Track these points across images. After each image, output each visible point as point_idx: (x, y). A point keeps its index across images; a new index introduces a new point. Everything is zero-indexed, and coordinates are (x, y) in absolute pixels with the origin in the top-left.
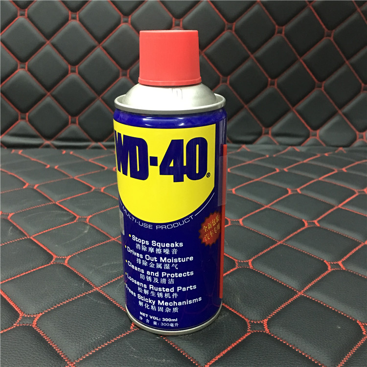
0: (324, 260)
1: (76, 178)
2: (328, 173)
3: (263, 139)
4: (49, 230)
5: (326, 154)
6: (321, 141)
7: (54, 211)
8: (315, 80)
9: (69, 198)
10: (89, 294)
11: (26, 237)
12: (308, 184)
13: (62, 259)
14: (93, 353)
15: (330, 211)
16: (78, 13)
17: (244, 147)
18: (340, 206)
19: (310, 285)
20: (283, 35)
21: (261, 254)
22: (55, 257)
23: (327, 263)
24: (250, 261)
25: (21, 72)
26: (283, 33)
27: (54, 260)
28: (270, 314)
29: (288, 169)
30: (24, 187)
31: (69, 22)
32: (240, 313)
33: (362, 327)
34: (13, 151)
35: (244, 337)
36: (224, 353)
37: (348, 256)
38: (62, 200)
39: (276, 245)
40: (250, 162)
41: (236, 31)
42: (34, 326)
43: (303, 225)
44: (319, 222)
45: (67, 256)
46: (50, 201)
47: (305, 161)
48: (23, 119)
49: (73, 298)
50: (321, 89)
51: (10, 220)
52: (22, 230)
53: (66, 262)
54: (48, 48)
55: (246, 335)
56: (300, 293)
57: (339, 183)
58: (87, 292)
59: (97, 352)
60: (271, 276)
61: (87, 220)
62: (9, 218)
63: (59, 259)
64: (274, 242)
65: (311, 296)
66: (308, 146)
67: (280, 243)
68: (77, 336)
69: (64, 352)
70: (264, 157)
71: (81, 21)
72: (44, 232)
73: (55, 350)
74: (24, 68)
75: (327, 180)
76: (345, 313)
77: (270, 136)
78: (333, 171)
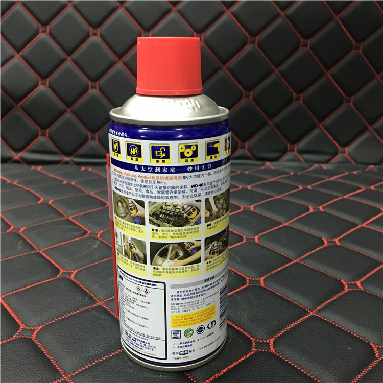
0: (341, 280)
1: (91, 194)
2: (355, 191)
3: (288, 156)
4: (59, 244)
5: (355, 172)
6: (350, 159)
7: (66, 226)
8: (343, 94)
9: (82, 213)
10: (92, 308)
11: (36, 250)
12: (332, 202)
13: (69, 273)
14: (90, 367)
15: (352, 230)
16: (99, 29)
17: (268, 164)
18: (364, 225)
19: (323, 305)
20: (308, 48)
21: (275, 271)
22: (62, 271)
23: (344, 283)
24: (262, 279)
25: (42, 88)
26: (309, 46)
27: (60, 273)
28: (277, 333)
29: (312, 187)
30: (39, 202)
31: (90, 38)
32: (246, 332)
33: (375, 349)
34: (33, 167)
35: (248, 356)
36: (224, 371)
37: (368, 276)
38: (75, 216)
39: (291, 263)
40: (273, 179)
41: (259, 45)
42: (33, 338)
43: (323, 243)
44: (339, 240)
45: (74, 270)
46: (64, 216)
47: (331, 179)
48: (43, 135)
49: (75, 311)
50: (349, 104)
51: (21, 234)
52: (32, 244)
53: (73, 276)
54: (69, 64)
55: (250, 354)
56: (311, 313)
57: (364, 201)
58: (90, 306)
59: (93, 365)
60: (282, 294)
61: (99, 235)
62: (20, 231)
63: (66, 272)
64: (289, 260)
65: (323, 316)
66: (336, 163)
67: (295, 261)
68: (74, 350)
69: (60, 365)
70: (288, 175)
71: (102, 36)
72: (54, 246)
73: (51, 362)
74: (45, 84)
75: (352, 199)
76: (358, 335)
77: (296, 153)
78: (360, 189)
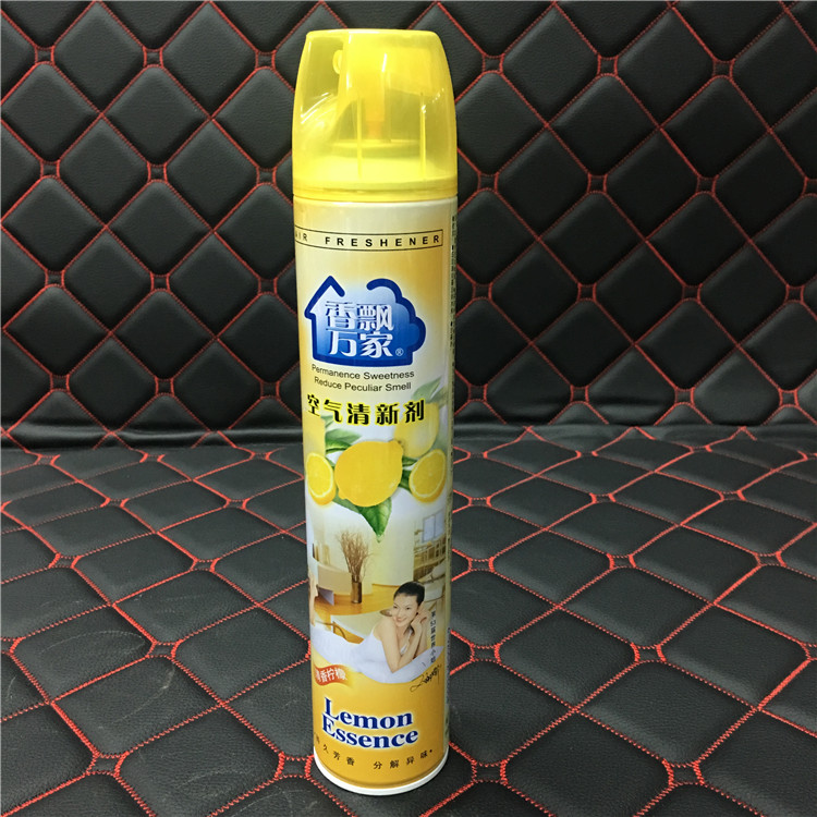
0: (662, 759)
3: (572, 410)
5: (708, 448)
6: (699, 413)
7: (105, 632)
8: (681, 281)
11: (43, 701)
13: (110, 760)
16: (165, 165)
17: (530, 429)
18: (717, 602)
20: (604, 192)
21: (529, 743)
22: (96, 754)
23: (668, 769)
24: (504, 763)
25: (51, 290)
26: (605, 188)
27: (93, 763)
29: (616, 495)
30: (50, 566)
31: (148, 185)
34: (40, 457)
38: (124, 599)
39: (564, 718)
40: (538, 475)
41: (500, 189)
43: (631, 657)
44: (664, 649)
45: (120, 753)
46: (101, 600)
48: (60, 386)
50: (694, 299)
51: (14, 658)
52: (35, 684)
53: (118, 769)
54: (105, 239)
57: (722, 536)
61: (173, 652)
62: (12, 651)
63: (104, 760)
64: (561, 710)
66: (670, 424)
67: (573, 711)
70: (571, 459)
72: (81, 687)
74: (58, 282)
75: (695, 528)
77: (587, 404)
78: (716, 497)
